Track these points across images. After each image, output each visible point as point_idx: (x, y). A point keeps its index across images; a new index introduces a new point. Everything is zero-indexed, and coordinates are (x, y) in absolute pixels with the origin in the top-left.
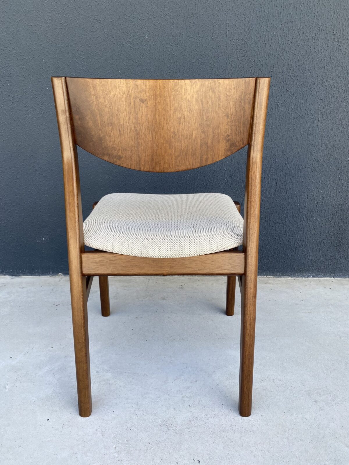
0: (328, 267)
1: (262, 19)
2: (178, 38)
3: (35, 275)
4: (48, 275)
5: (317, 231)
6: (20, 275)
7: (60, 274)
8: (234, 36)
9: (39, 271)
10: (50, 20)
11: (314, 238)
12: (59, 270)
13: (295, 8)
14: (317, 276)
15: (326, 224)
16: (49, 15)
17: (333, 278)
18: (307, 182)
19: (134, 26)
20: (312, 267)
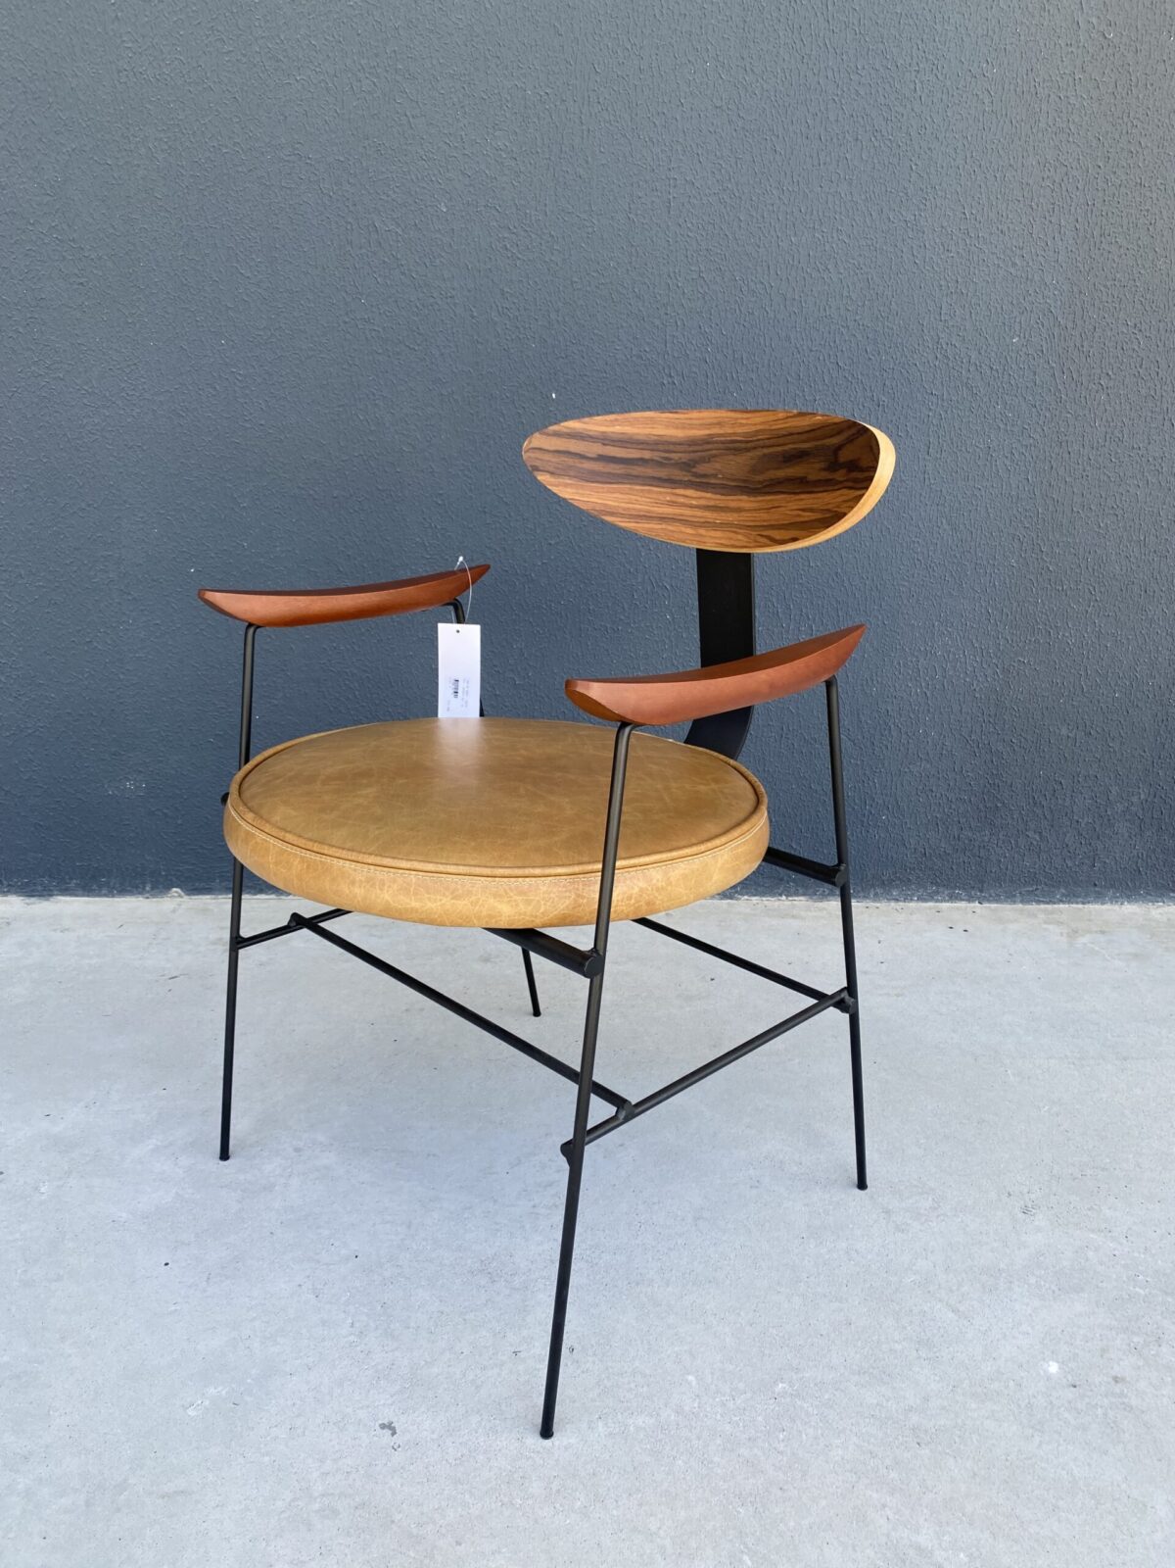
0: (962, 871)
1: (766, 171)
2: (533, 213)
3: (99, 895)
4: (140, 893)
5: (928, 766)
6: (51, 895)
7: (176, 892)
8: (690, 214)
9: (112, 884)
10: (162, 150)
11: (921, 787)
12: (174, 879)
13: (859, 142)
14: (931, 897)
15: (955, 746)
16: (161, 139)
17: (977, 904)
18: (898, 624)
19: (409, 177)
20: (917, 871)
